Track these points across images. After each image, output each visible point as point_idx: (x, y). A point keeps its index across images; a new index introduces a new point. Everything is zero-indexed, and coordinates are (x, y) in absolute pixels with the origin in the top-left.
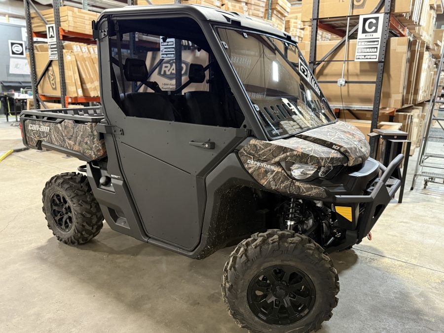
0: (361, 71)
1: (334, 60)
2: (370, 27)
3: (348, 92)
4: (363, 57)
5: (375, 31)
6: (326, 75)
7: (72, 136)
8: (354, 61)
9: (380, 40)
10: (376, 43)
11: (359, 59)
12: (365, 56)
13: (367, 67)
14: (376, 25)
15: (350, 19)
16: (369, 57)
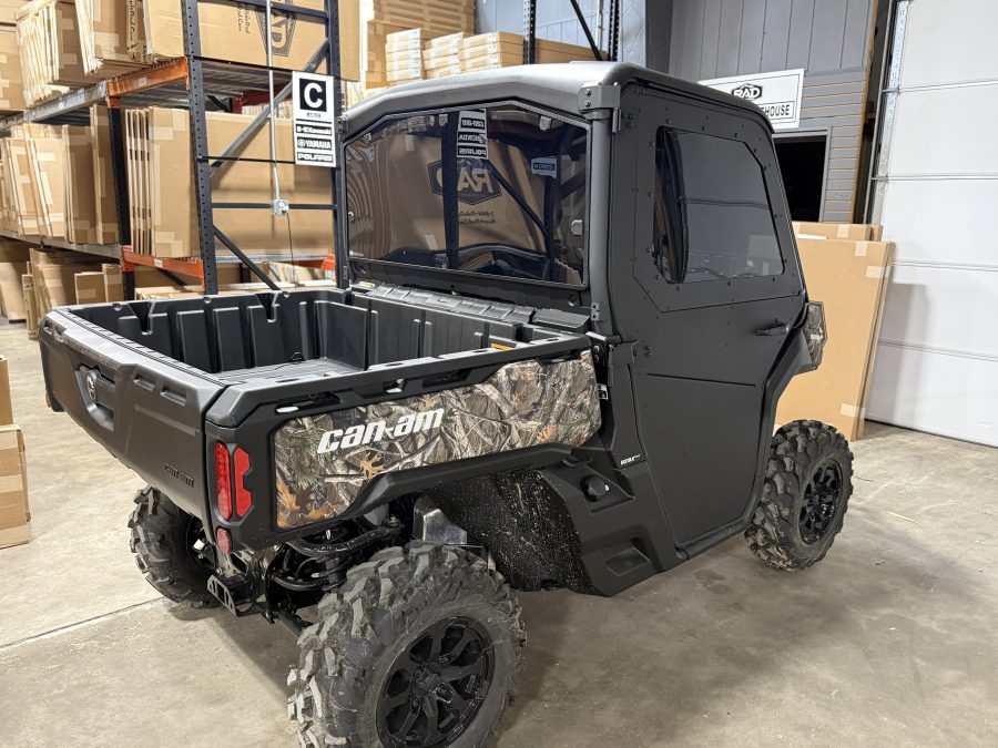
0: (297, 183)
1: (242, 157)
2: (314, 100)
3: (273, 226)
4: (310, 157)
5: (323, 108)
6: (227, 190)
7: (536, 405)
8: (294, 163)
9: (332, 126)
10: (327, 132)
11: (303, 159)
12: (313, 155)
13: (307, 177)
14: (323, 96)
15: (274, 75)
16: (320, 158)
